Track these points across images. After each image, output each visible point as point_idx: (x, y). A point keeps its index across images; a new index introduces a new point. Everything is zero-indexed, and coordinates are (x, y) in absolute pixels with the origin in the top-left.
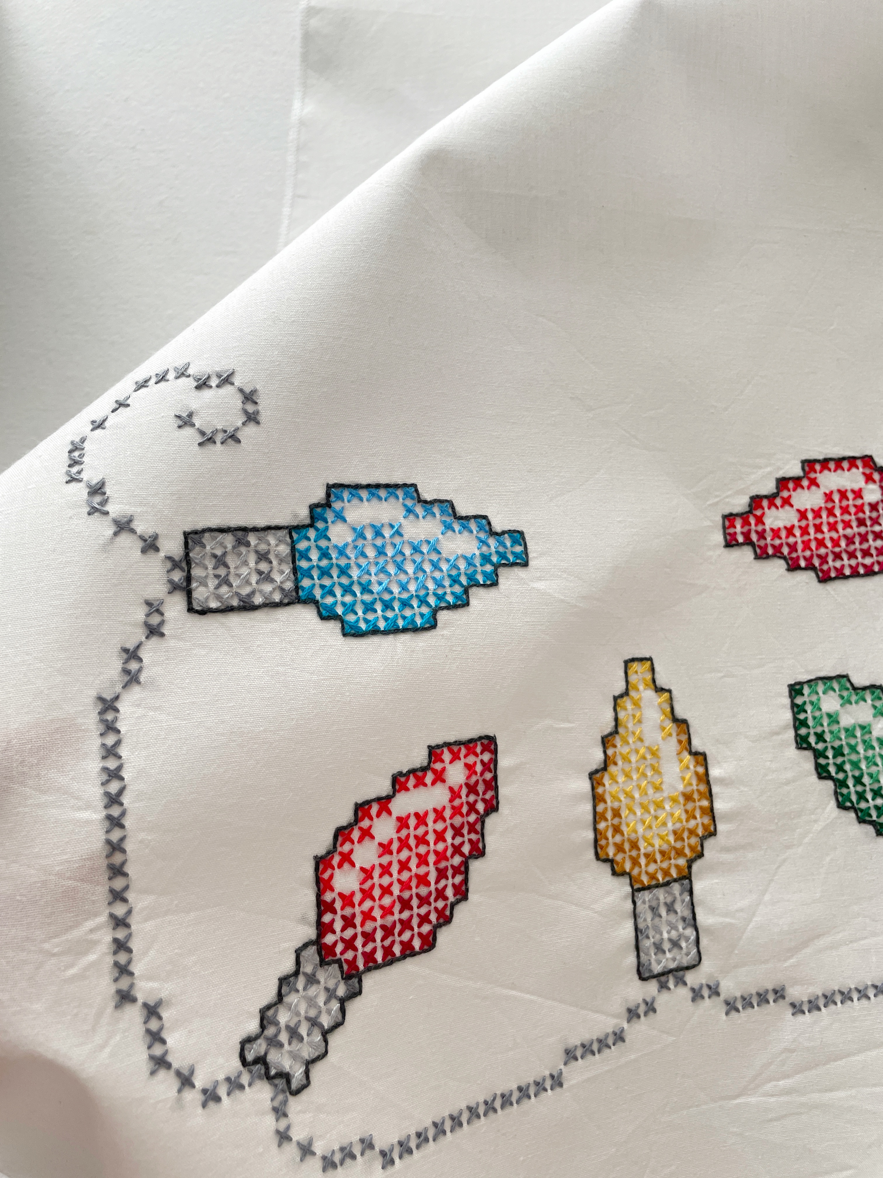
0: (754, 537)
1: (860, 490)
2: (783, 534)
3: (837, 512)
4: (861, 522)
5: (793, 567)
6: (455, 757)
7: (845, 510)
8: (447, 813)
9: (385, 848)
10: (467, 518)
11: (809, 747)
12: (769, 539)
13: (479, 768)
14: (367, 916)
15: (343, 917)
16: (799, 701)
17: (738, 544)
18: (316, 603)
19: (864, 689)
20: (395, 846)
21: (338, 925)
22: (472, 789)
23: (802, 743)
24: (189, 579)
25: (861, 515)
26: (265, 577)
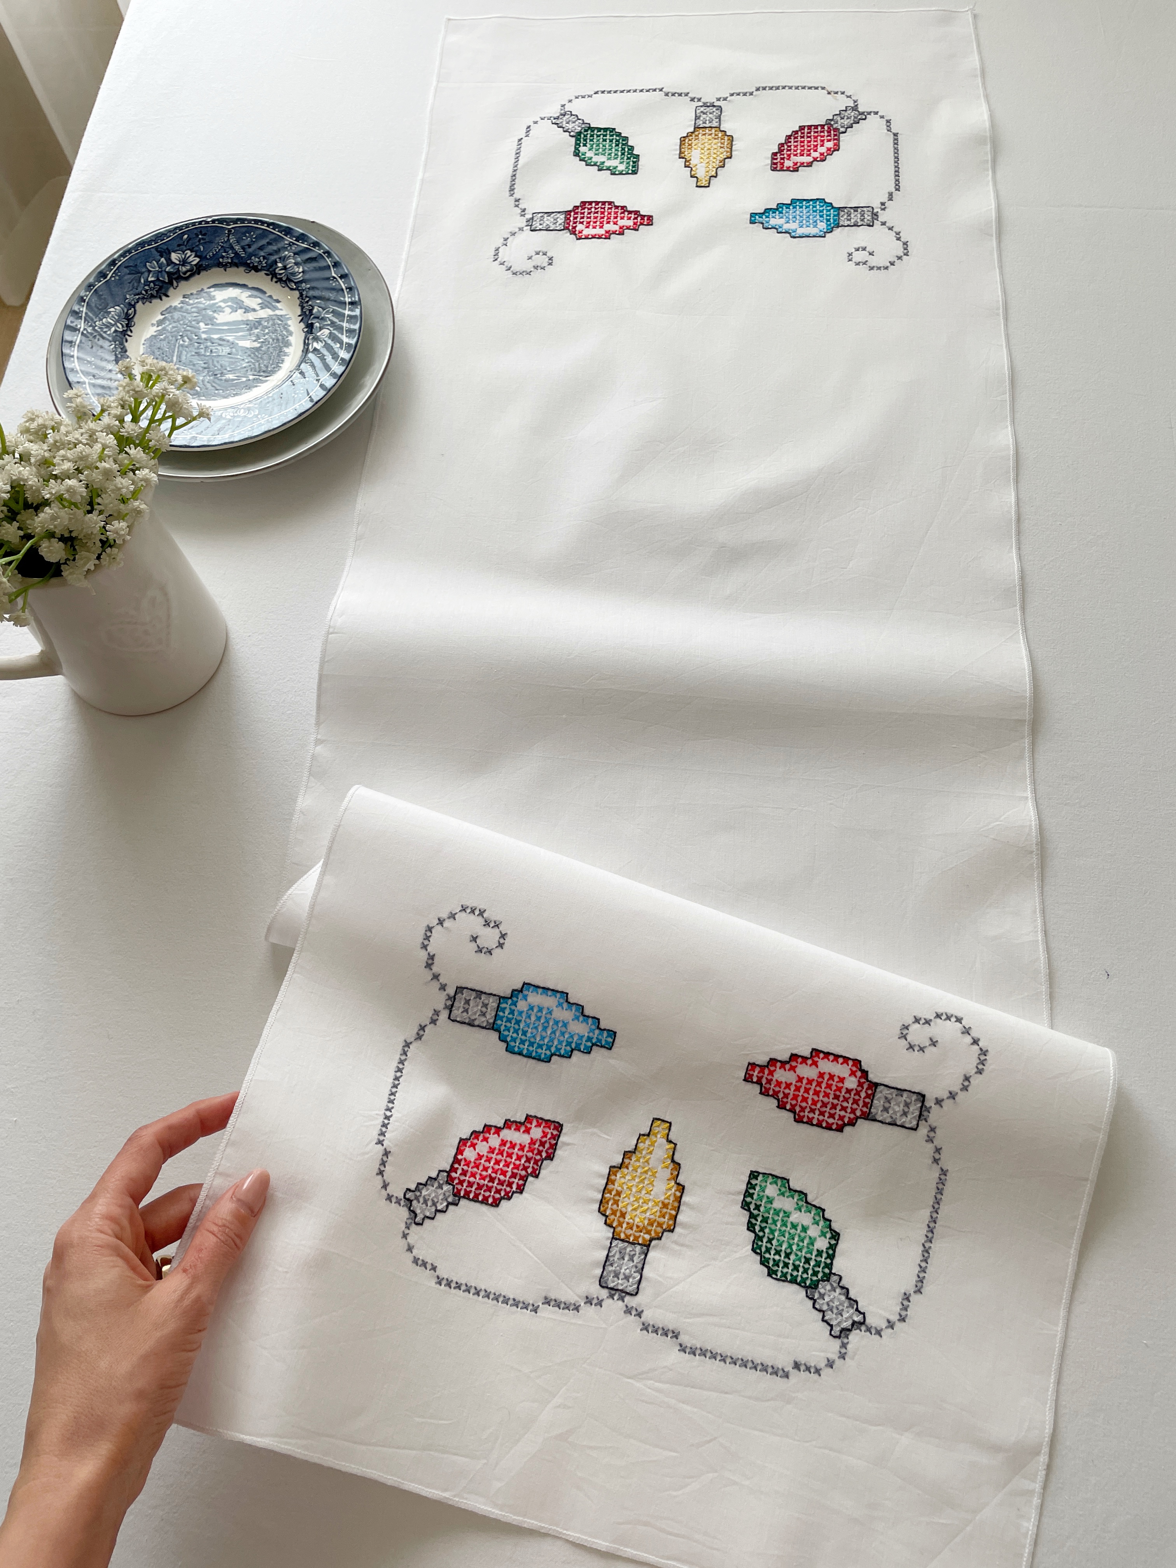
0: (764, 1081)
1: (844, 1078)
2: (783, 1086)
3: (824, 1085)
4: (836, 1097)
5: (781, 1106)
6: (539, 1125)
7: (829, 1086)
8: (526, 1149)
9: (492, 1150)
10: (588, 1017)
11: (749, 1210)
12: (772, 1086)
13: (549, 1136)
14: (473, 1175)
15: (463, 1169)
16: (754, 1182)
17: (752, 1082)
18: (500, 1032)
19: (796, 1191)
20: (496, 1151)
21: (459, 1171)
22: (542, 1144)
23: (745, 1205)
24: (452, 1006)
25: (838, 1093)
26: (483, 1014)
